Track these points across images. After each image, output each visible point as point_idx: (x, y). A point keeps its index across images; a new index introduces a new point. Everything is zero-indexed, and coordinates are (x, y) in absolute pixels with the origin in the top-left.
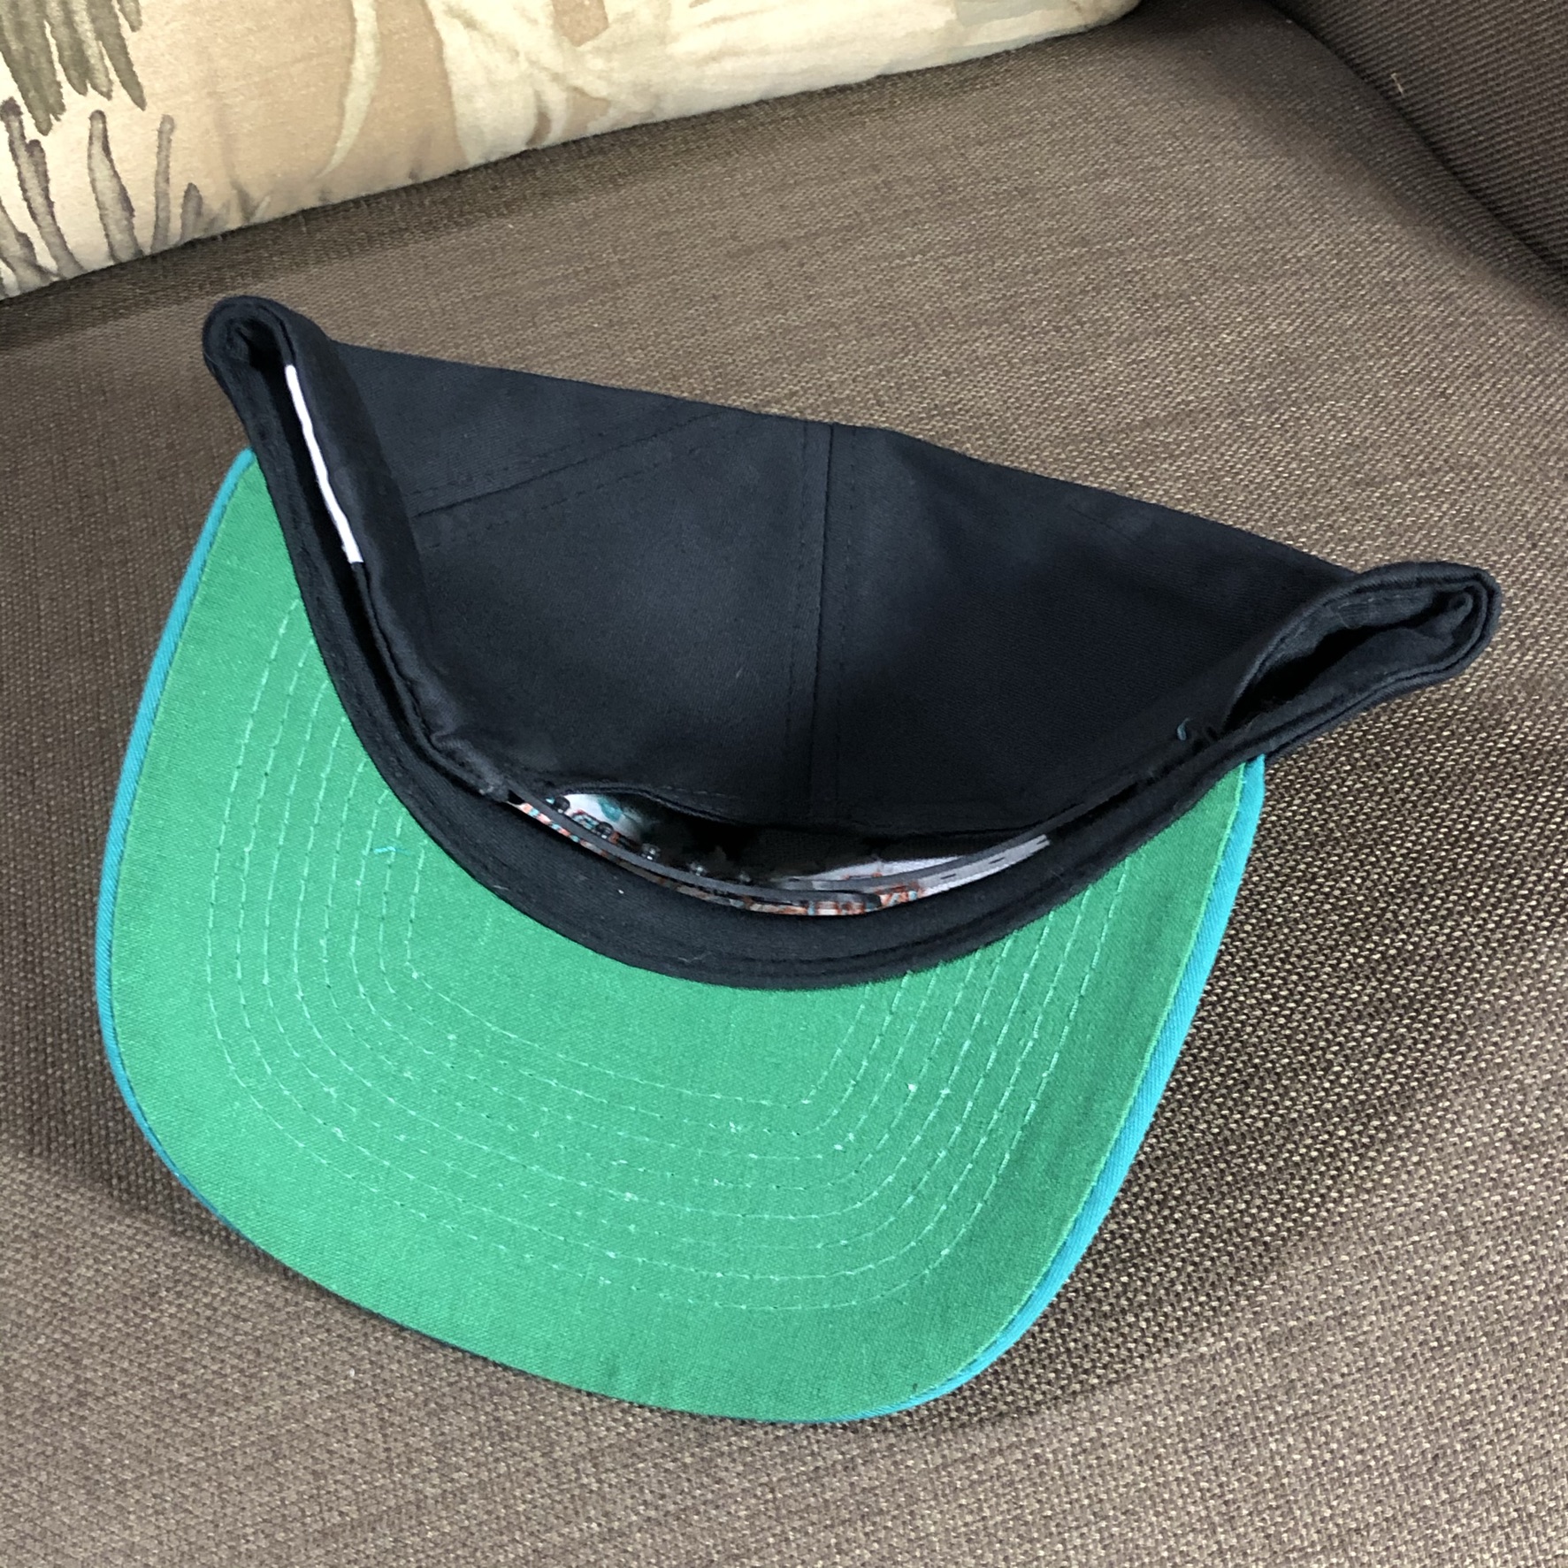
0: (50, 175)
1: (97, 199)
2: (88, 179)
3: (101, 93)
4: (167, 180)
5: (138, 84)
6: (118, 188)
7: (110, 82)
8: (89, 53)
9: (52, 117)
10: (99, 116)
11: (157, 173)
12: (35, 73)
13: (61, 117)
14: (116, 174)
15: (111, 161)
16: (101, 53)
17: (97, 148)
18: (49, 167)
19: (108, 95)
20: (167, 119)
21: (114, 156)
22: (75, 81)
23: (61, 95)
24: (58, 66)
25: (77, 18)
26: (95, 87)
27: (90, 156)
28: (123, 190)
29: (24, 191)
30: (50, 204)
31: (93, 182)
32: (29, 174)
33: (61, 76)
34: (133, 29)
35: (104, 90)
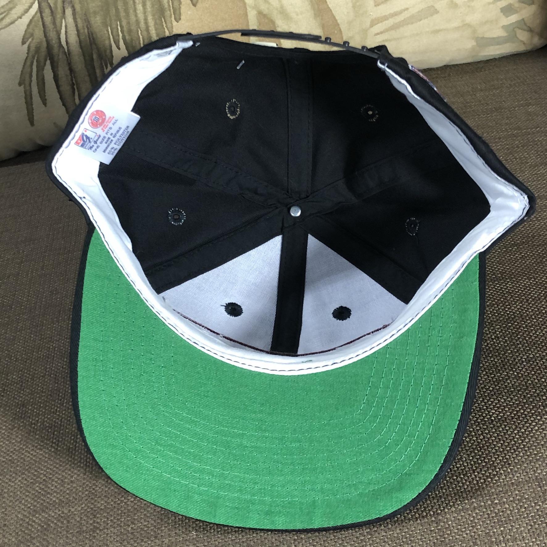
12: (134, 47)
25: (150, 28)
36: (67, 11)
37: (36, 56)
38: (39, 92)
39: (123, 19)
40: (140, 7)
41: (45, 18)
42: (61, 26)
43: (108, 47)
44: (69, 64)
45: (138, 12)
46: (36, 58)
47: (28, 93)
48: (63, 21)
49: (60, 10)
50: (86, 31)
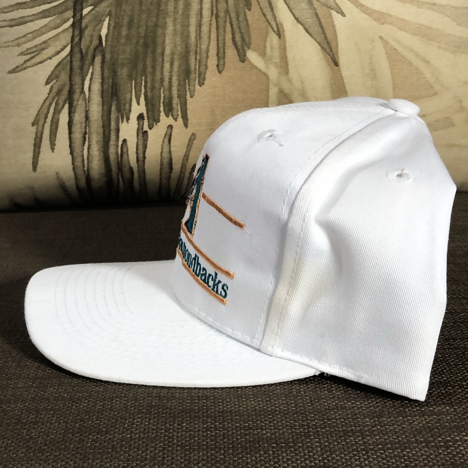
0: (148, 146)
1: (161, 160)
2: (160, 151)
3: (174, 118)
4: (187, 160)
5: (187, 118)
6: (169, 158)
7: (178, 115)
8: (173, 102)
9: (154, 123)
10: (170, 127)
11: (185, 156)
12: (153, 106)
13: (158, 124)
14: (170, 152)
15: (170, 146)
16: (177, 103)
17: (166, 140)
18: (148, 142)
19: (176, 119)
20: (193, 134)
21: (172, 144)
22: (167, 112)
23: (159, 116)
24: (162, 105)
25: (173, 88)
26: (172, 116)
27: (163, 142)
28: (171, 160)
29: (137, 149)
30: (144, 158)
31: (162, 152)
32: (141, 143)
33: (162, 109)
34: (191, 97)
35: (175, 117)
36: (96, 58)
37: (56, 98)
38: (50, 136)
39: (148, 76)
40: (167, 66)
41: (74, 63)
42: (88, 72)
43: (129, 101)
44: (87, 112)
45: (165, 70)
46: (55, 100)
47: (39, 135)
48: (91, 67)
49: (89, 57)
50: (111, 81)
